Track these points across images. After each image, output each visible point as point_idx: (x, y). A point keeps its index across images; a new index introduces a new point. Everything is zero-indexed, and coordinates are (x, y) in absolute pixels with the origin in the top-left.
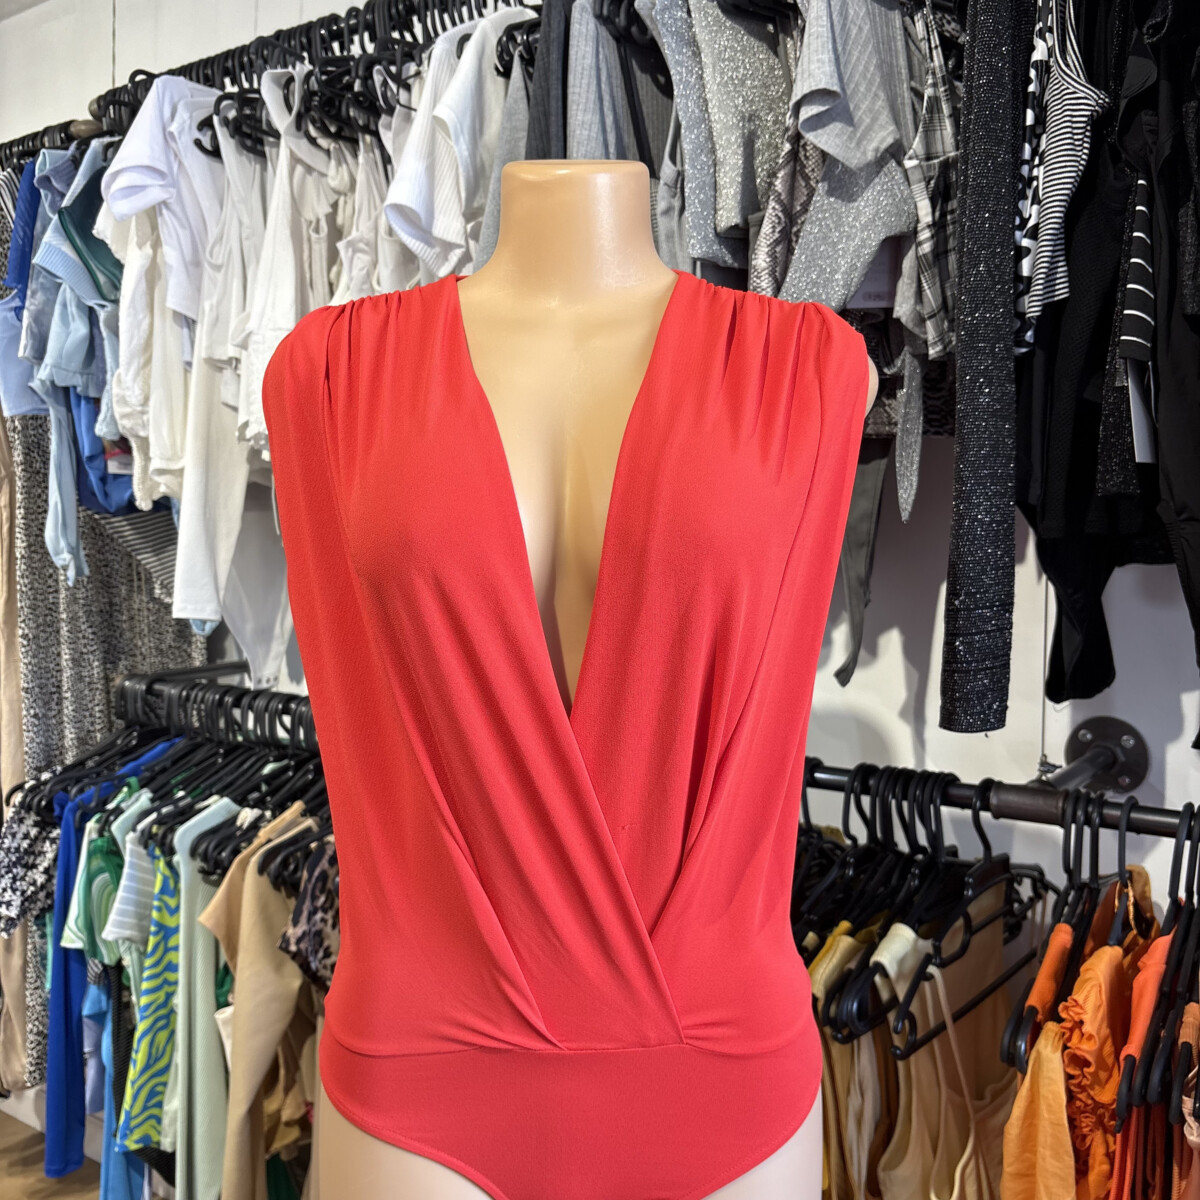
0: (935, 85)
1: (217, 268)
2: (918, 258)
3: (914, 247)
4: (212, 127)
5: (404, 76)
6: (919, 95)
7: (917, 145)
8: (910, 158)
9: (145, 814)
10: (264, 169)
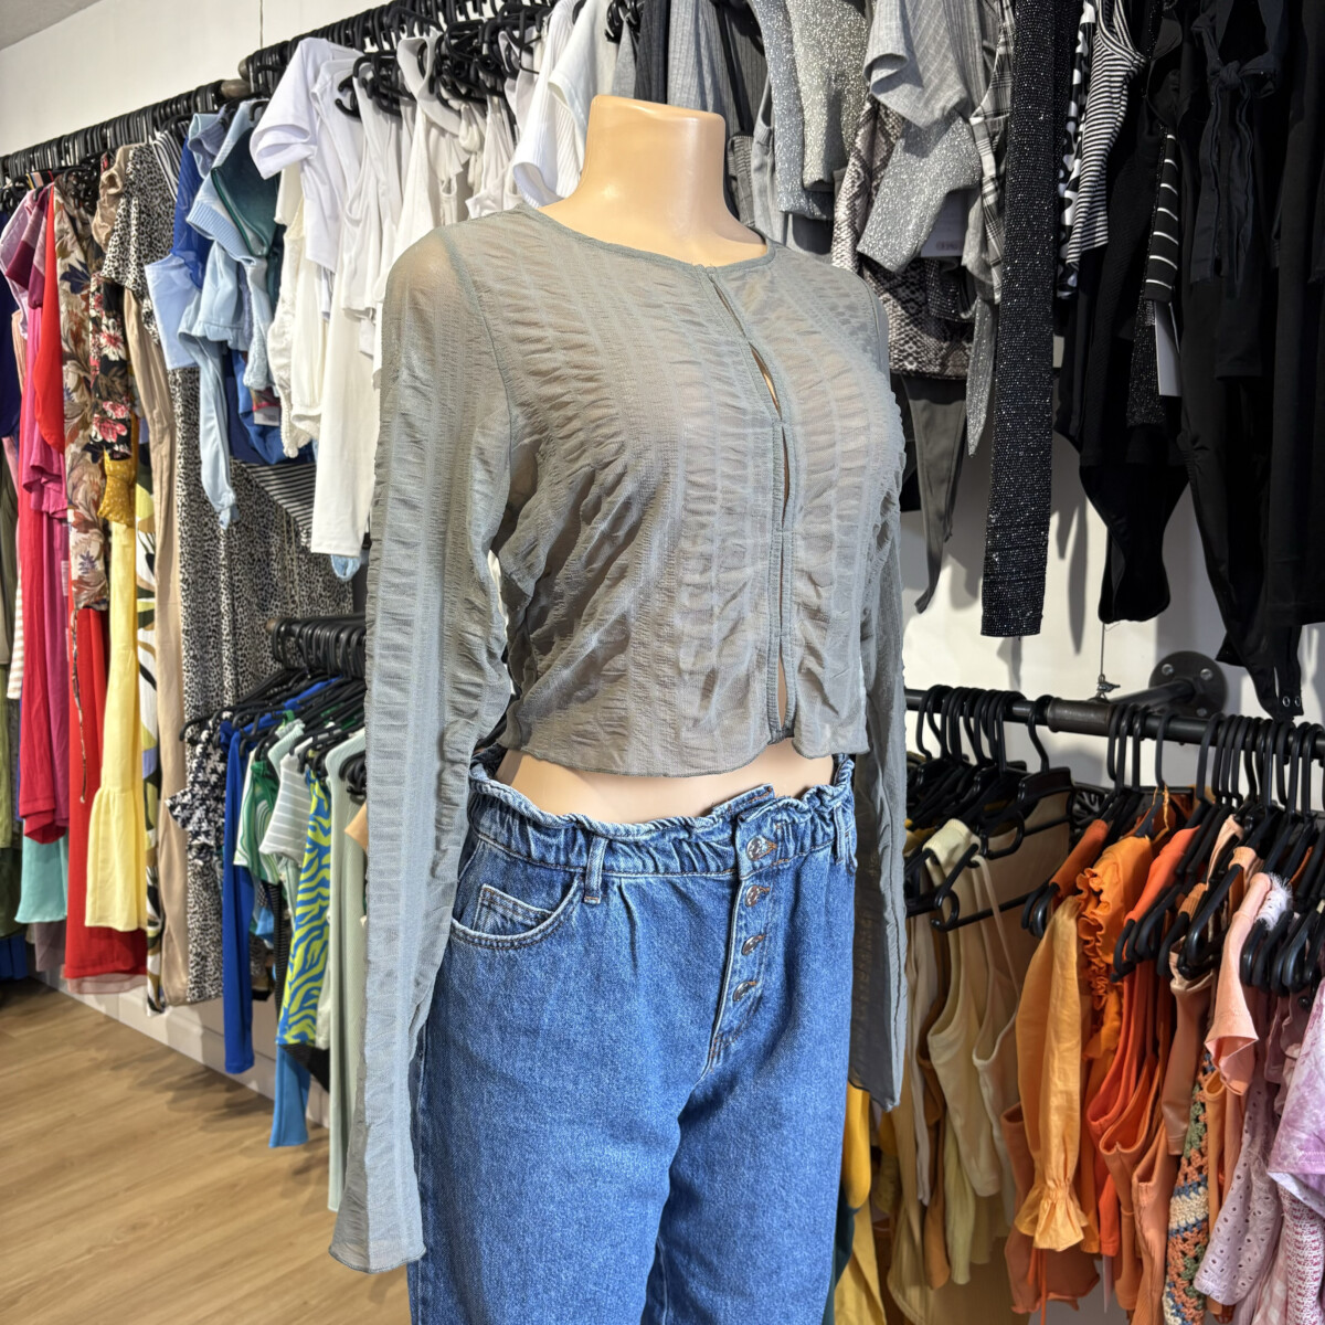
0: (1006, 44)
1: (356, 223)
2: (983, 209)
3: (979, 200)
4: (351, 87)
5: (527, 41)
6: (991, 53)
7: (986, 103)
8: (977, 116)
9: (299, 740)
10: (400, 127)
